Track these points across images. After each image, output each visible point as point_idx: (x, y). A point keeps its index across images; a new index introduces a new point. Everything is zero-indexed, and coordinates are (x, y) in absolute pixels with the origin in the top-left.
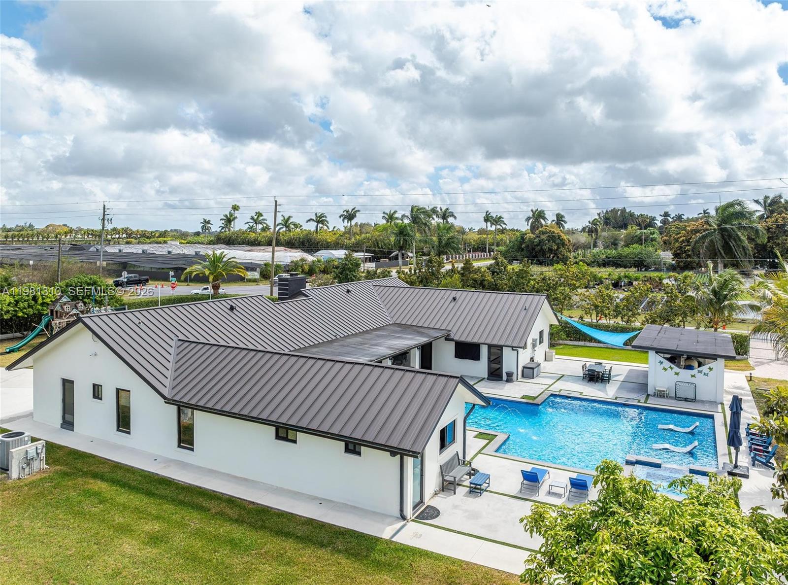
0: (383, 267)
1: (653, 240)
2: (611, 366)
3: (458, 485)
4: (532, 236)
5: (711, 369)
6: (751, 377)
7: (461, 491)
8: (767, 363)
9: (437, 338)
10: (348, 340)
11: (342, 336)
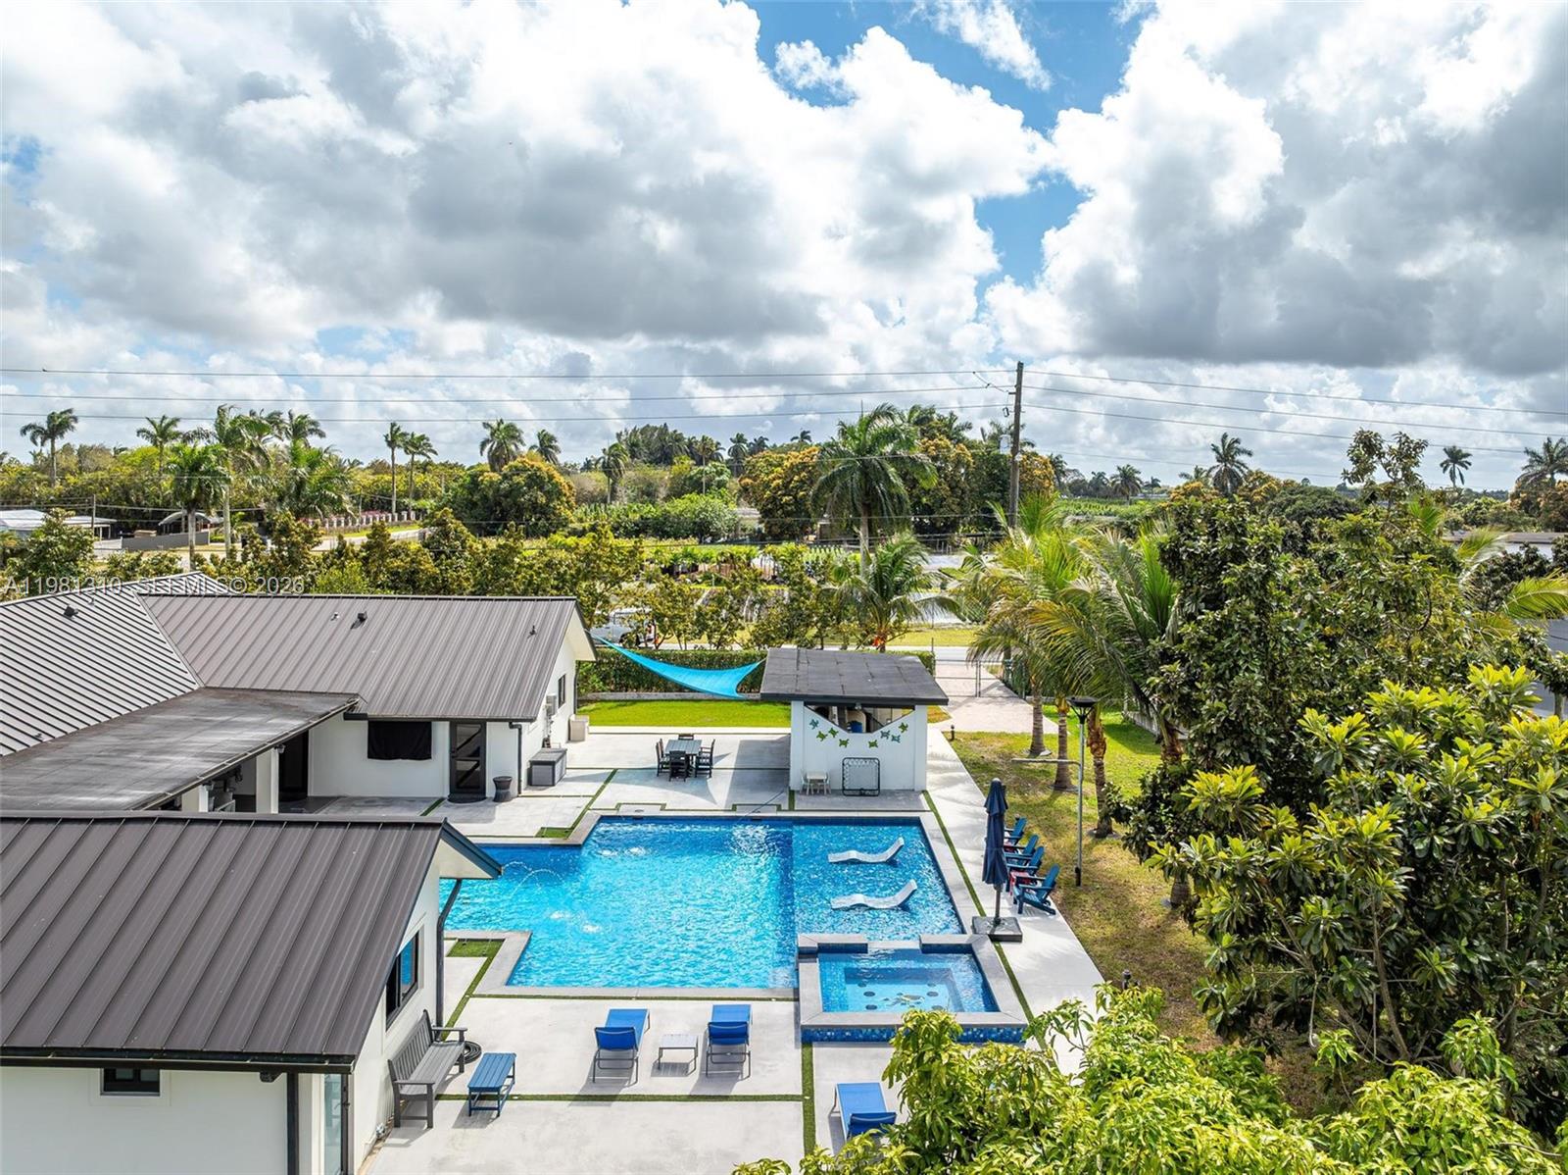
0: (158, 549)
1: (721, 484)
2: (711, 738)
3: (439, 1097)
4: (496, 477)
5: (904, 727)
6: (953, 732)
7: (446, 1112)
8: (965, 702)
9: (326, 717)
10: (77, 746)
11: (58, 734)
